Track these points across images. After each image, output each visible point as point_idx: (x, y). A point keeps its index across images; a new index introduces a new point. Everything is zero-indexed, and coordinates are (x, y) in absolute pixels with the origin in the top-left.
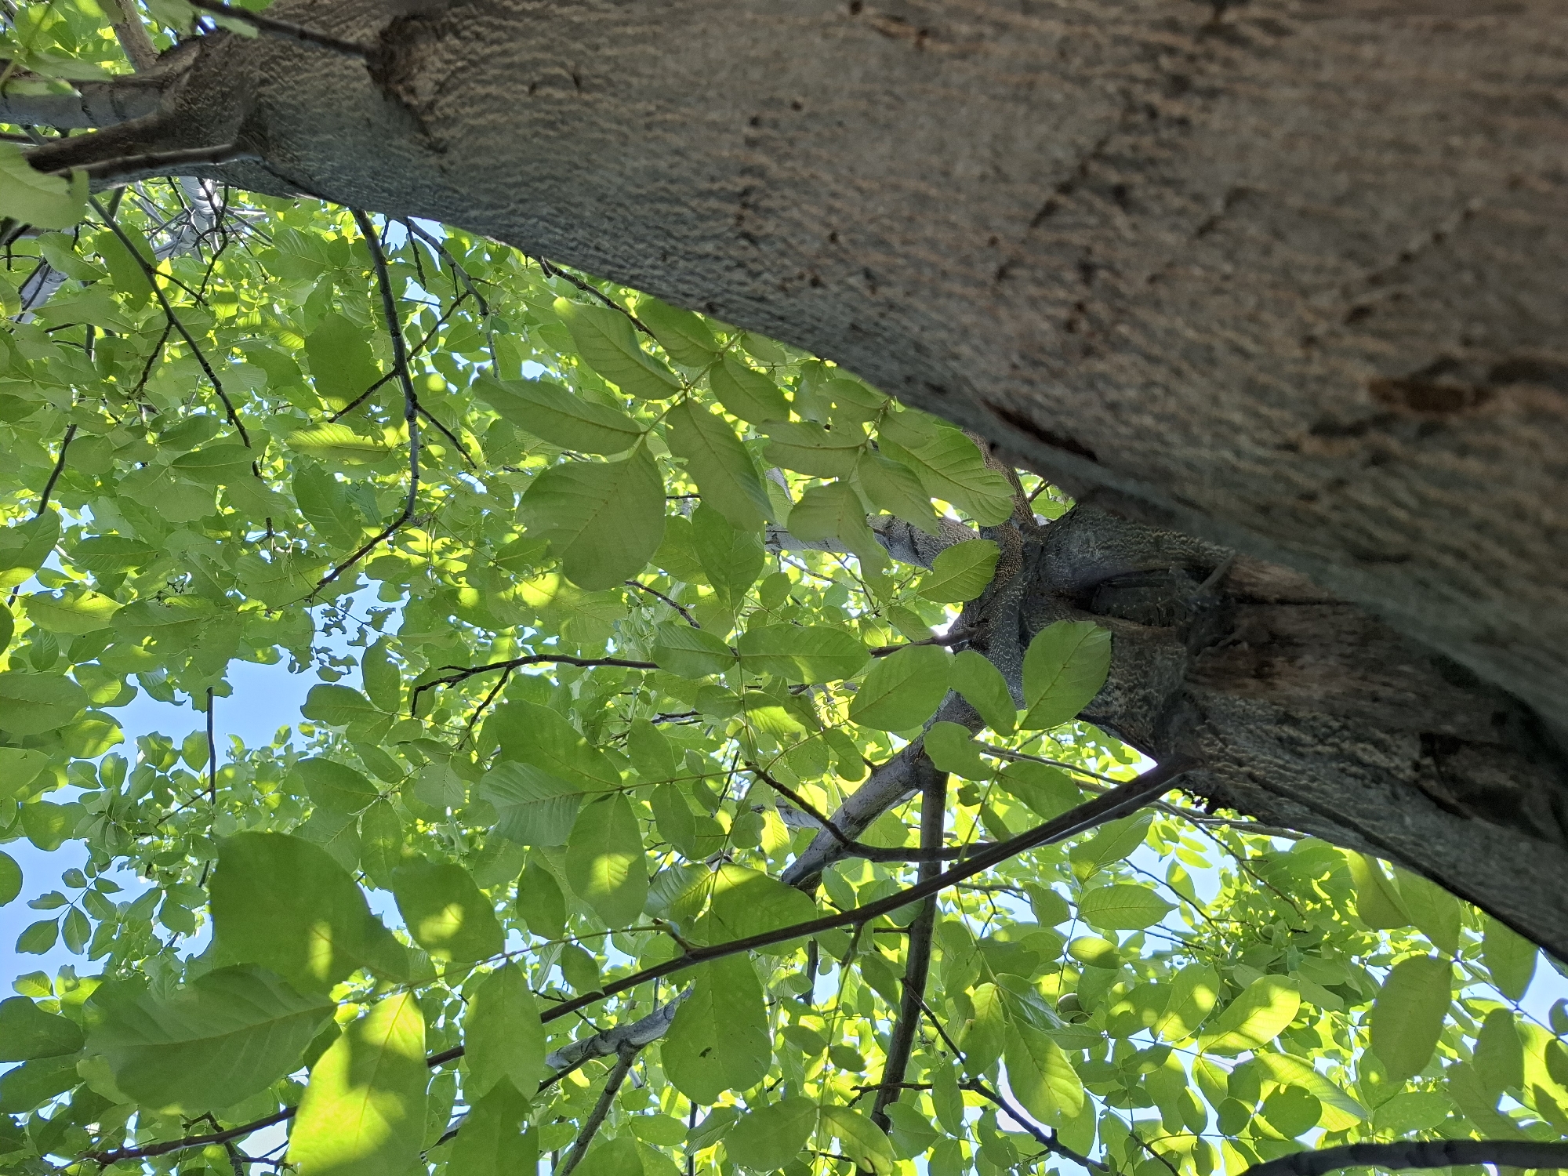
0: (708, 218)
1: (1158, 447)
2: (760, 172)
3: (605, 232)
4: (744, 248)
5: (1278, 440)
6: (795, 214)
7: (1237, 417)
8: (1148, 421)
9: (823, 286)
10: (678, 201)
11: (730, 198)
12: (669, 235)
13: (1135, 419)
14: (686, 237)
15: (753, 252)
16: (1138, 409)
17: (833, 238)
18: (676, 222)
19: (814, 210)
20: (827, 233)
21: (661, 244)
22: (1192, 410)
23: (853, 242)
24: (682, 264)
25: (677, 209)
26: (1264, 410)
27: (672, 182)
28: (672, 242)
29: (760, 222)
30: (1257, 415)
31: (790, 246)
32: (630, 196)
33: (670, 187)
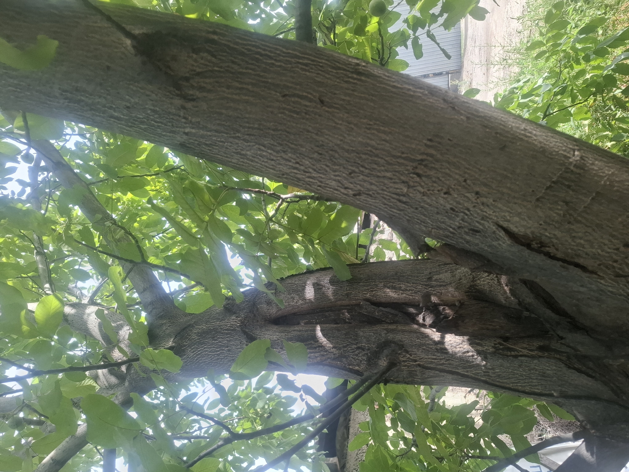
0: (395, 165)
1: (581, 249)
2: (431, 156)
3: (311, 158)
4: (413, 178)
5: (615, 247)
6: (447, 171)
7: (606, 242)
8: (582, 242)
9: (451, 195)
10: (377, 156)
11: (413, 161)
12: (362, 166)
13: (578, 241)
14: (375, 169)
15: (418, 179)
16: (581, 238)
17: (465, 181)
18: (371, 163)
19: (457, 171)
20: (463, 179)
21: (354, 168)
22: (596, 239)
23: (474, 184)
24: (362, 177)
25: (376, 159)
26: (613, 241)
27: (376, 149)
28: (362, 169)
29: (425, 170)
30: (611, 242)
31: (441, 180)
32: (343, 149)
33: (374, 151)
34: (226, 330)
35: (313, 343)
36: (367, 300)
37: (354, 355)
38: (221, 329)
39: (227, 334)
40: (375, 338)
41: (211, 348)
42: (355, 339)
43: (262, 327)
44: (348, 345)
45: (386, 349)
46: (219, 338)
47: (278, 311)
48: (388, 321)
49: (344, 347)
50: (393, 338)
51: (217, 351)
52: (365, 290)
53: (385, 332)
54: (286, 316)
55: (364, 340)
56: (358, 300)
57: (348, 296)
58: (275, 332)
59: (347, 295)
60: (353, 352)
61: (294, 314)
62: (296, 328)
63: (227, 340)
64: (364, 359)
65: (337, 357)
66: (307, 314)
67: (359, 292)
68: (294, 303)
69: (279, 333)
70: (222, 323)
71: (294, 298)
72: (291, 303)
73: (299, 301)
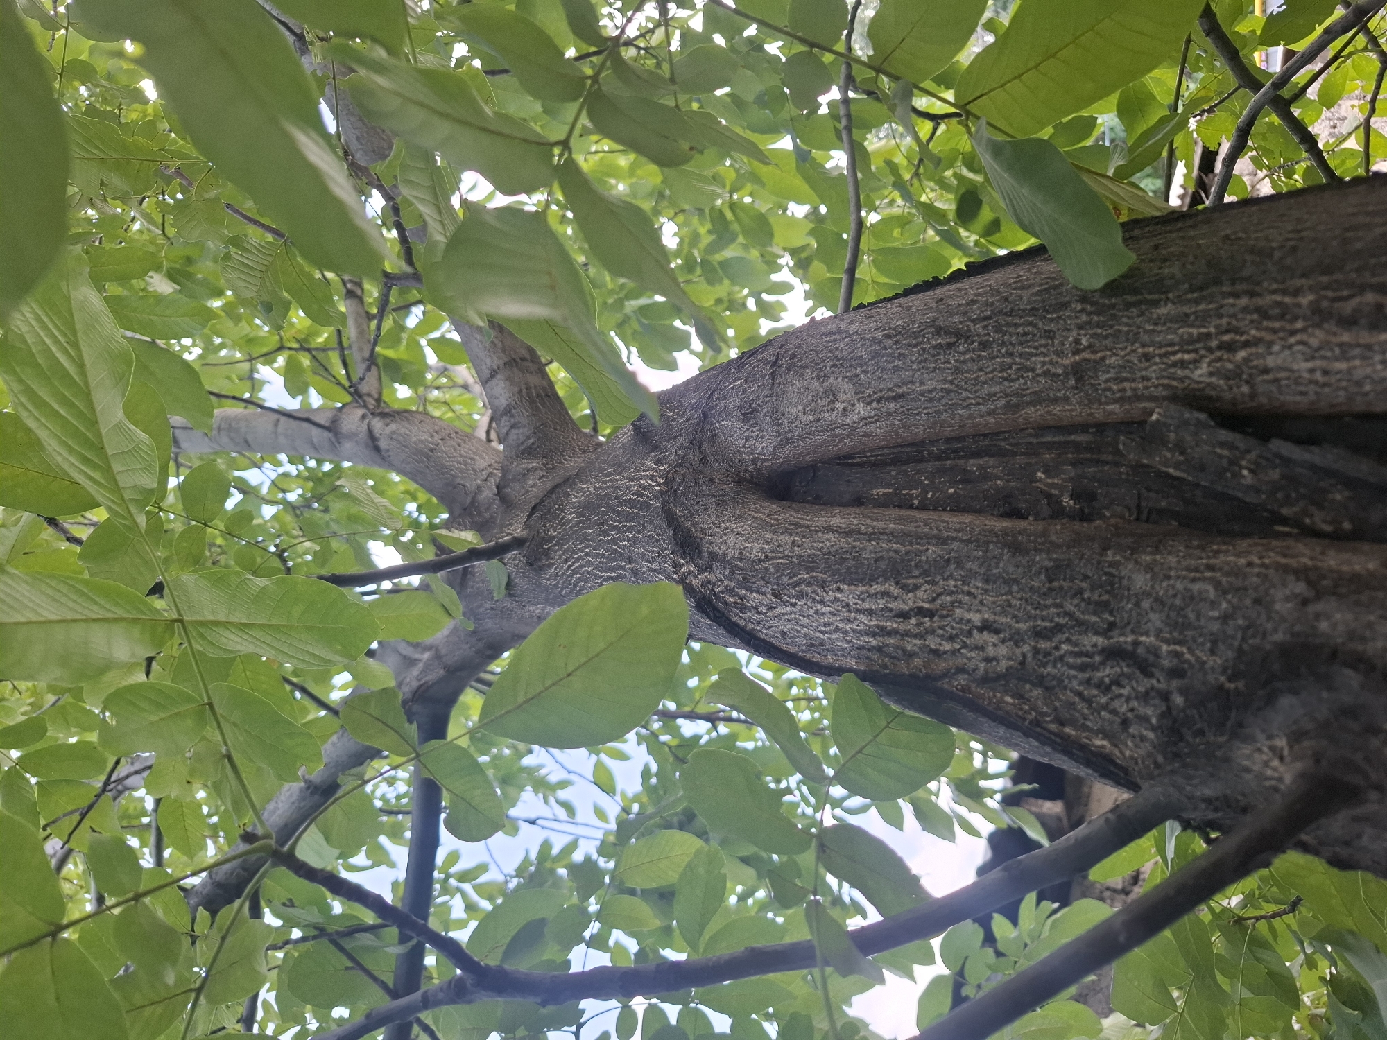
34: (627, 503)
35: (895, 590)
36: (1195, 399)
37: (1088, 682)
38: (618, 498)
40: (1225, 618)
42: (1102, 606)
43: (724, 502)
44: (1059, 628)
45: (1295, 692)
46: (612, 528)
47: (781, 445)
48: (1319, 520)
49: (1039, 634)
50: (1352, 636)
52: (1186, 344)
53: (1301, 588)
54: (813, 467)
55: (1156, 619)
56: (1138, 398)
57: (1079, 379)
58: (763, 525)
59: (1078, 372)
60: (1083, 668)
61: (844, 460)
62: (836, 521)
63: (629, 539)
64: (1144, 719)
65: (999, 677)
66: (895, 462)
67: (1147, 357)
68: (833, 416)
69: (775, 533)
70: (621, 480)
71: (834, 395)
72: (826, 415)
73: (853, 405)
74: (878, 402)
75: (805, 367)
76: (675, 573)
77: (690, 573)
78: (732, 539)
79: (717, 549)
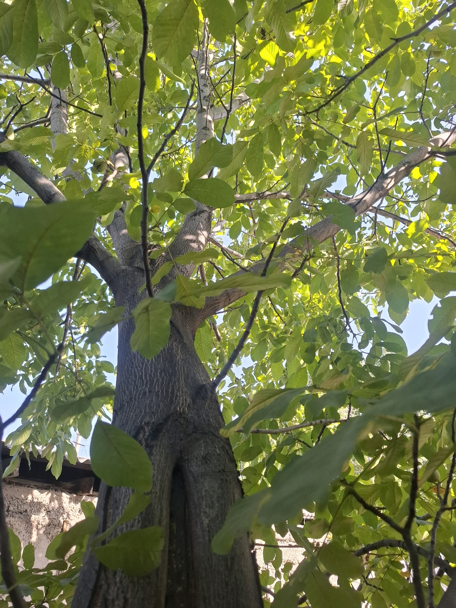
34: (173, 389)
38: (175, 383)
39: (167, 391)
41: (151, 367)
43: (172, 448)
46: (163, 379)
51: (146, 375)
58: (163, 473)
63: (158, 391)
66: (185, 533)
68: (204, 507)
69: (161, 481)
70: (182, 382)
71: (212, 507)
72: (204, 502)
73: (208, 518)
74: (209, 531)
75: (222, 489)
76: (145, 423)
77: (145, 432)
78: (158, 457)
79: (154, 449)
